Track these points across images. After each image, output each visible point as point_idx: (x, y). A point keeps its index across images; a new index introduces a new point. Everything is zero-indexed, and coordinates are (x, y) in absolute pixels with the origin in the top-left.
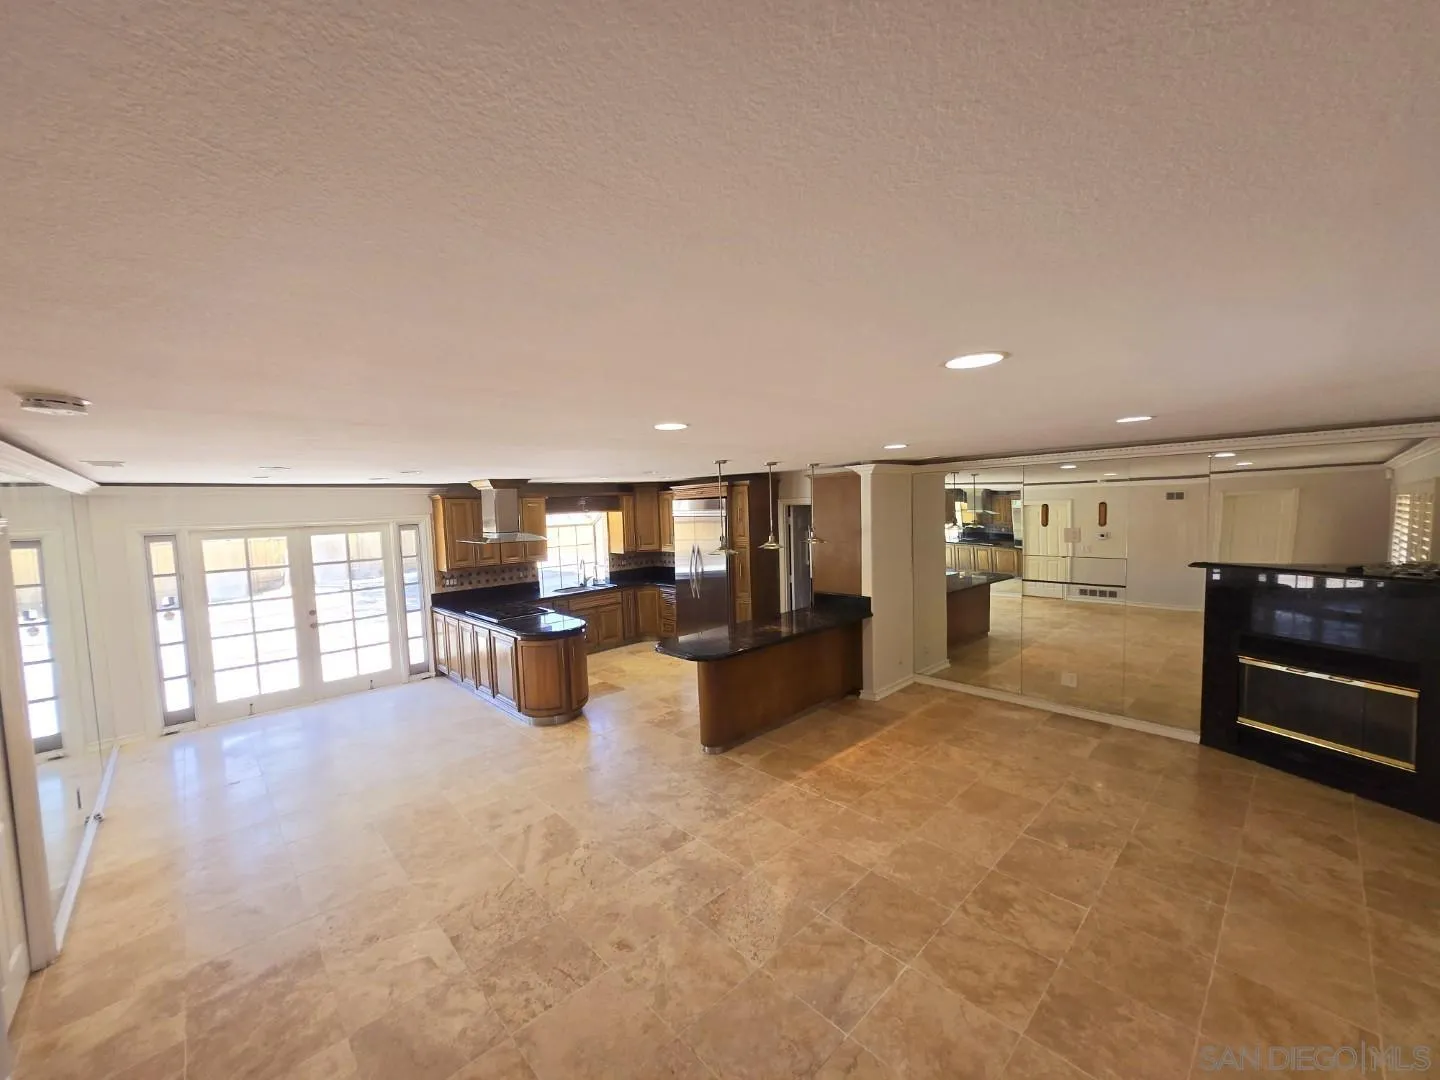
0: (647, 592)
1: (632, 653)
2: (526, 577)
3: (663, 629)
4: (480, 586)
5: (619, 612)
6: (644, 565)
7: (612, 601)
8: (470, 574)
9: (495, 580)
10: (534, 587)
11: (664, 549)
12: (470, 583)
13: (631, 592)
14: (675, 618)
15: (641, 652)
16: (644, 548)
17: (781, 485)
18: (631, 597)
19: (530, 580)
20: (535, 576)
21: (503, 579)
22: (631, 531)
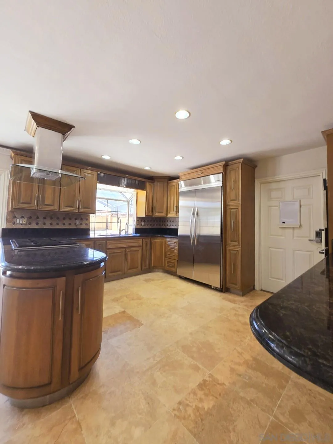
0: (158, 241)
1: (147, 281)
2: (81, 224)
3: (167, 264)
4: (45, 227)
5: (140, 252)
6: (155, 227)
7: (136, 244)
8: (38, 218)
9: (58, 224)
10: (86, 231)
11: (169, 215)
12: (37, 224)
13: (149, 240)
14: (176, 258)
15: (153, 280)
16: (157, 214)
17: (256, 169)
18: (148, 243)
19: (83, 226)
20: (88, 224)
21: (64, 224)
22: (150, 203)
